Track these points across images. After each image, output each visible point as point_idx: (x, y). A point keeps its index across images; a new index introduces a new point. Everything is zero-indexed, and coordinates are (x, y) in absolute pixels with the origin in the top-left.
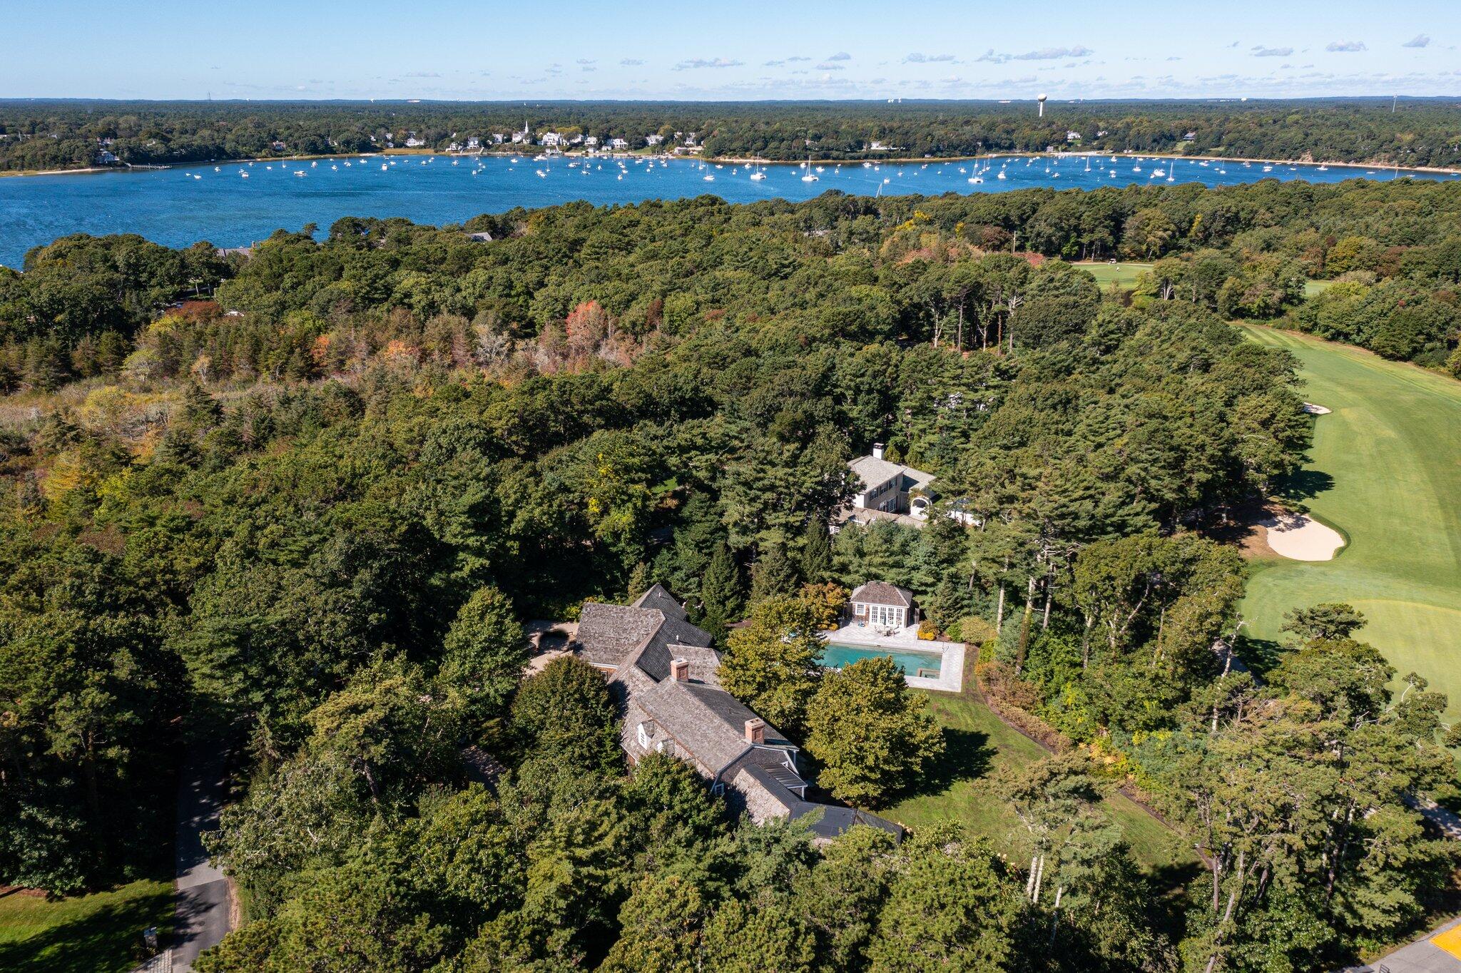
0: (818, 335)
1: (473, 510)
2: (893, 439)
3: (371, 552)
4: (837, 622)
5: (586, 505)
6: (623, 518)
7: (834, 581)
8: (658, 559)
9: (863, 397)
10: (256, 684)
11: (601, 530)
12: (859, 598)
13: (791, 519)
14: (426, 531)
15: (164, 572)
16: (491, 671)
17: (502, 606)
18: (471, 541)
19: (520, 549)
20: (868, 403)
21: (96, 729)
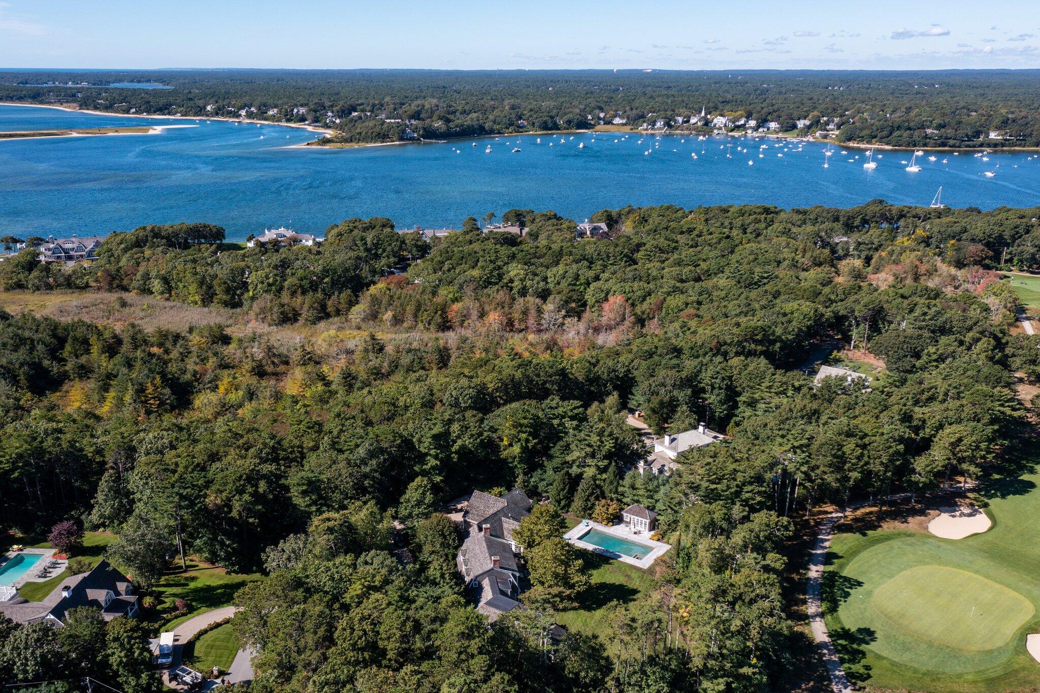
0: (729, 341)
1: (435, 437)
2: (734, 418)
3: (382, 451)
4: (612, 521)
5: (502, 440)
6: (516, 449)
7: (618, 500)
8: (535, 474)
9: (716, 391)
10: (314, 503)
11: (504, 454)
12: (627, 512)
13: (600, 464)
14: (413, 443)
15: (298, 447)
16: (417, 515)
17: (425, 486)
18: (432, 452)
19: (458, 458)
20: (718, 395)
21: (248, 509)
